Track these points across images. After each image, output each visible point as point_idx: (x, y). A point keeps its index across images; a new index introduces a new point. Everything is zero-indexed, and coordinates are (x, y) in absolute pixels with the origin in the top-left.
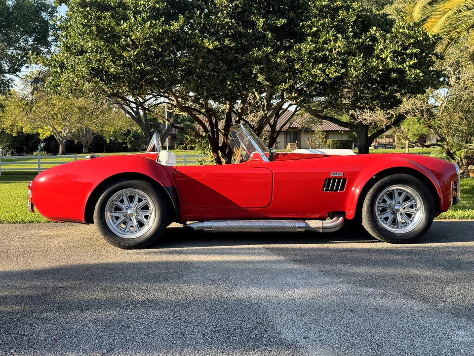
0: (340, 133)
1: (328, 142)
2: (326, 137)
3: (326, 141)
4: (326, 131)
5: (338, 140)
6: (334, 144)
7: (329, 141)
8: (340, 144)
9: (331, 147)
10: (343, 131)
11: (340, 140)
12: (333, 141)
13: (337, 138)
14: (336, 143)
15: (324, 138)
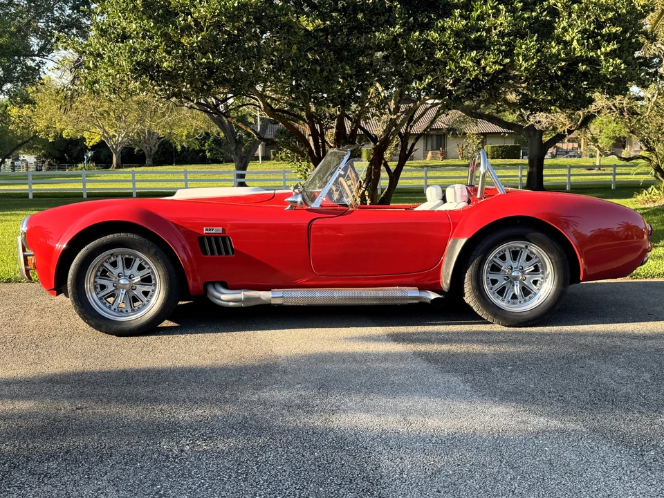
0: (503, 137)
1: (485, 149)
2: (483, 142)
4: (482, 134)
5: (500, 147)
6: (493, 153)
7: (488, 148)
8: (503, 151)
9: (490, 157)
10: (507, 133)
11: (503, 146)
12: (492, 147)
13: (499, 143)
14: (497, 150)
15: (479, 143)
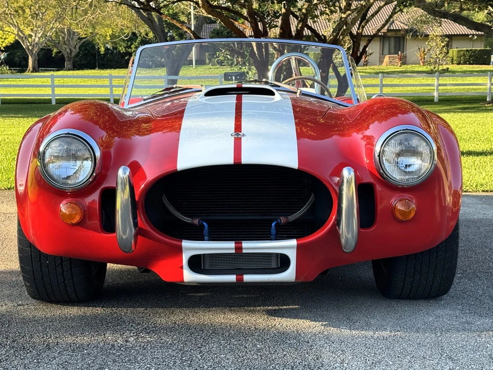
0: (471, 39)
1: (450, 54)
2: (448, 46)
3: (448, 53)
4: (447, 36)
5: (467, 51)
6: (460, 57)
7: (453, 52)
8: (470, 56)
9: (455, 62)
10: (476, 35)
11: (471, 50)
12: (459, 51)
13: (466, 46)
14: (464, 55)
15: (444, 47)
